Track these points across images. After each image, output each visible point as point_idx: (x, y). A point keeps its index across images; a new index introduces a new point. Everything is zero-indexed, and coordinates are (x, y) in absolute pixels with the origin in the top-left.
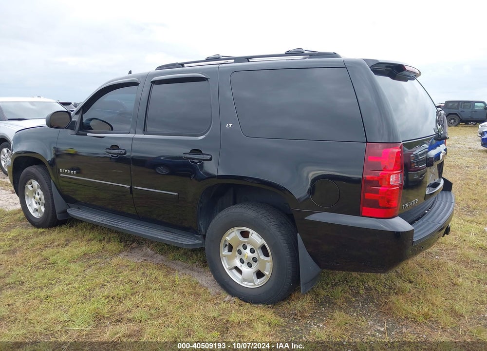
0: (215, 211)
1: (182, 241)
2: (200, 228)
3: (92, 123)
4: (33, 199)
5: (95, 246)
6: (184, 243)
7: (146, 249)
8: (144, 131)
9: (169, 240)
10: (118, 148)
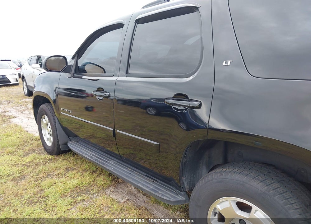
0: (201, 165)
1: (163, 195)
2: (184, 185)
3: (86, 68)
4: (47, 130)
5: (88, 178)
6: (165, 198)
7: (131, 186)
8: (127, 73)
9: (149, 190)
10: (103, 91)
